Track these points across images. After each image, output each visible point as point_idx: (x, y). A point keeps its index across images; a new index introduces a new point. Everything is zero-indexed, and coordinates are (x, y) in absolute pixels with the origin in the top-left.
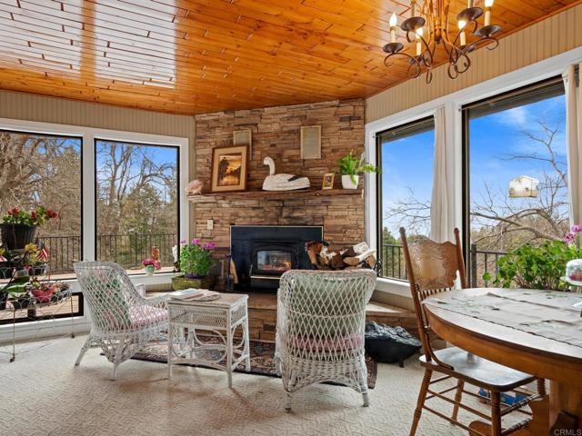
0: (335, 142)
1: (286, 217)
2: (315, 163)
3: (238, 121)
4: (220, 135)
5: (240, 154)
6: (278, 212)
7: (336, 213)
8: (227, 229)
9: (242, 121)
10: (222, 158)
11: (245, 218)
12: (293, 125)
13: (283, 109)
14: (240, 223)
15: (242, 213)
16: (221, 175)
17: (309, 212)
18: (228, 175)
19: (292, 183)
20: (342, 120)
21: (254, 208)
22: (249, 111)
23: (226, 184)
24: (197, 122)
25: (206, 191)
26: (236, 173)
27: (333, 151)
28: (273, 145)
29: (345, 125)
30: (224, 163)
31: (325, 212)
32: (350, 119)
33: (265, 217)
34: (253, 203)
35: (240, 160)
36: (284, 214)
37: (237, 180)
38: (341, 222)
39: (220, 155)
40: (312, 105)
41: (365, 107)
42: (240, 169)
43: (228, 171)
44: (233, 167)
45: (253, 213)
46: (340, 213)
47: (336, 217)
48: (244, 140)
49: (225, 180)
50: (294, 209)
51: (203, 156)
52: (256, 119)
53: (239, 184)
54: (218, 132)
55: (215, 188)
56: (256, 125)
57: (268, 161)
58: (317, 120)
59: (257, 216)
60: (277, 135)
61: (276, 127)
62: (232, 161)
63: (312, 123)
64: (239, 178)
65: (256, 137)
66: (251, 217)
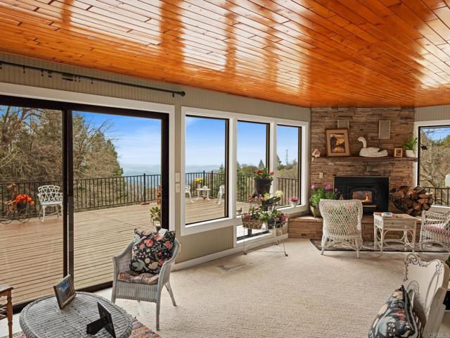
0: (398, 130)
1: (369, 171)
2: (386, 142)
3: (340, 114)
4: (328, 121)
5: (343, 134)
6: (364, 168)
7: (397, 170)
8: (332, 178)
9: (342, 114)
10: (332, 136)
11: (343, 171)
12: (375, 119)
13: (369, 110)
14: (339, 174)
15: (341, 168)
16: (333, 146)
17: (383, 168)
18: (337, 146)
19: (380, 153)
20: (402, 118)
21: (349, 166)
22: (347, 109)
23: (337, 152)
24: (312, 112)
25: (324, 155)
26: (342, 145)
27: (397, 135)
28: (362, 130)
29: (403, 121)
30: (334, 139)
31: (391, 169)
32: (406, 118)
33: (356, 171)
34: (349, 163)
35: (343, 138)
36: (368, 170)
37: (343, 149)
38: (401, 174)
39: (330, 134)
40: (386, 109)
41: (414, 111)
42: (344, 143)
43: (337, 144)
44: (340, 141)
45: (348, 169)
46: (400, 170)
47: (397, 172)
48: (344, 126)
49: (336, 149)
50: (373, 167)
51: (316, 134)
52: (352, 114)
53: (345, 152)
54: (327, 120)
55: (330, 154)
56: (351, 117)
57: (361, 139)
58: (388, 117)
59: (351, 171)
60: (364, 124)
61: (363, 119)
62: (339, 138)
63: (385, 119)
64: (344, 148)
65: (352, 124)
66: (347, 171)
